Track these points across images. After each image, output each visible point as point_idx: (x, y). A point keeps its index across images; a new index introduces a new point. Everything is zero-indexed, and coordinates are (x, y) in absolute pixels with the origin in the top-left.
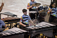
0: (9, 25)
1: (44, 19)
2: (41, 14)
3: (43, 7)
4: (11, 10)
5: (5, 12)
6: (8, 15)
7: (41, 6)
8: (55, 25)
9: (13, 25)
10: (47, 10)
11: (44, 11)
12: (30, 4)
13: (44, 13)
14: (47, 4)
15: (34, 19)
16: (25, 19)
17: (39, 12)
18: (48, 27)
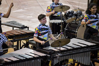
0: (15, 44)
1: (75, 33)
2: (70, 24)
3: (73, 12)
4: (18, 17)
5: (8, 21)
6: (13, 27)
7: (70, 10)
8: (95, 44)
9: (22, 44)
10: (80, 18)
11: (76, 19)
12: (51, 7)
13: (76, 24)
14: (80, 7)
15: (59, 34)
16: (43, 32)
17: (67, 21)
18: (82, 48)
